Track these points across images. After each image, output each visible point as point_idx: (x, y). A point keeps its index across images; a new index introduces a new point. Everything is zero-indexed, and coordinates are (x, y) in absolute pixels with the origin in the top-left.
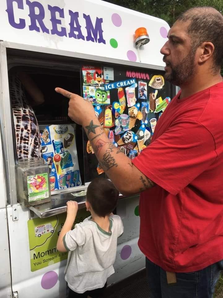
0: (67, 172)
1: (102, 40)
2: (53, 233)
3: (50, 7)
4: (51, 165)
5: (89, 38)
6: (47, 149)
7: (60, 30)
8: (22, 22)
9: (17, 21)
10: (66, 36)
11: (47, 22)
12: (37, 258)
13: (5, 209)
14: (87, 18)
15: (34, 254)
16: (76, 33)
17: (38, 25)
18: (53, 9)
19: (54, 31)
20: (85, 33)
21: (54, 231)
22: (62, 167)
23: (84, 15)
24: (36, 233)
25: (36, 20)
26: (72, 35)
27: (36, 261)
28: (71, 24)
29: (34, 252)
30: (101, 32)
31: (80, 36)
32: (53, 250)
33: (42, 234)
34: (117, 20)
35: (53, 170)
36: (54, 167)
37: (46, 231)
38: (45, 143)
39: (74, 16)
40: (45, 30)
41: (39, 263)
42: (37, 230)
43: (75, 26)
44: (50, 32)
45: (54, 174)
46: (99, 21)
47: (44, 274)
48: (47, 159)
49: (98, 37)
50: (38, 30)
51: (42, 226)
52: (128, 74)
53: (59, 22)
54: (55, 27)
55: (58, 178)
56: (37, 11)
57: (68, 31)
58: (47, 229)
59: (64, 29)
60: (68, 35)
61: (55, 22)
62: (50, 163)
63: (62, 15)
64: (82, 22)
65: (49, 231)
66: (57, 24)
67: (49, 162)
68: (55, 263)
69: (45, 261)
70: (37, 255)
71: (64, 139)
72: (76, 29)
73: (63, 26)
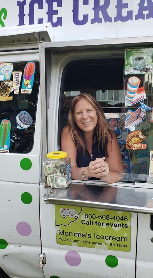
0: (142, 162)
2: (77, 219)
4: (125, 152)
6: (122, 137)
7: (124, 13)
8: (86, 17)
9: (81, 18)
10: (132, 20)
11: (112, 11)
12: (61, 235)
13: (39, 185)
15: (59, 231)
16: (146, 12)
17: (101, 16)
19: (119, 18)
21: (77, 218)
22: (136, 156)
24: (61, 213)
25: (100, 12)
27: (61, 236)
28: (141, 4)
29: (59, 228)
32: (76, 234)
33: (66, 216)
35: (126, 157)
36: (127, 155)
37: (70, 215)
38: (120, 131)
40: (108, 19)
41: (63, 240)
42: (63, 211)
43: (146, 4)
44: (113, 20)
45: (126, 161)
47: (68, 251)
48: (121, 146)
50: (100, 21)
51: (67, 209)
53: (126, 6)
54: (119, 12)
55: (131, 166)
57: (135, 13)
58: (71, 214)
59: (130, 13)
60: (134, 18)
62: (124, 149)
65: (73, 216)
66: (123, 9)
67: (122, 149)
68: (78, 246)
69: (68, 240)
70: (61, 232)
71: (142, 128)
72: (146, 9)
73: (129, 9)
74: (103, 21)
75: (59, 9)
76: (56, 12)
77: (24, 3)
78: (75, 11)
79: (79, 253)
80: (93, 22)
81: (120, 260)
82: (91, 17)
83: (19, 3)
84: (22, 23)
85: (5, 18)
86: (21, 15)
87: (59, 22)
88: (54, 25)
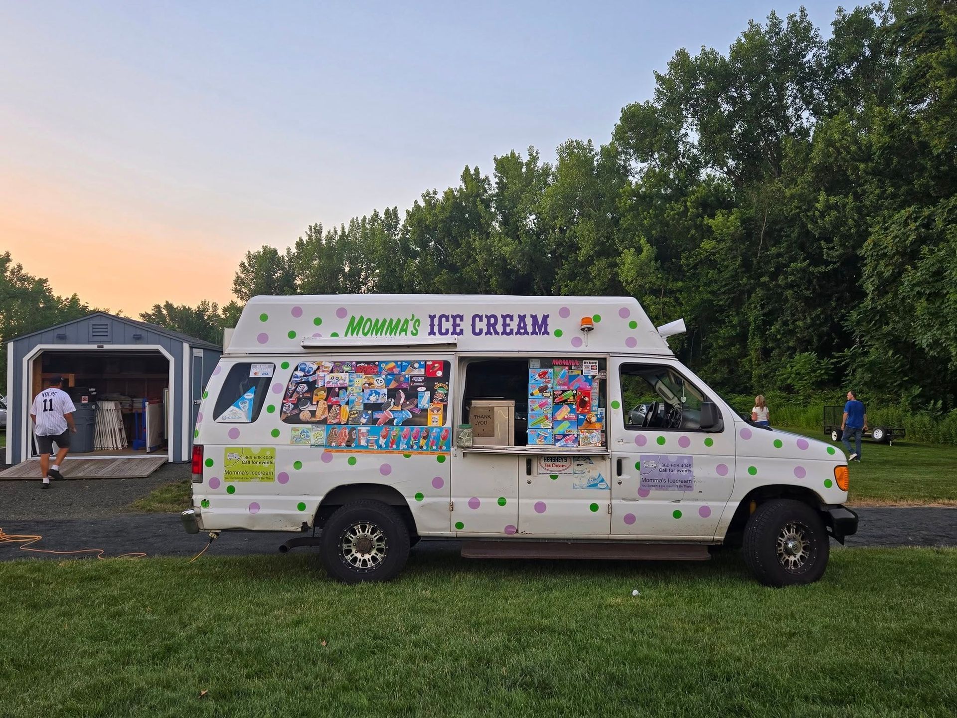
1: (546, 333)
3: (502, 316)
5: (534, 333)
7: (508, 330)
8: (481, 330)
9: (477, 331)
10: (513, 336)
11: (499, 328)
14: (534, 318)
16: (522, 331)
17: (492, 330)
18: (504, 317)
19: (504, 333)
20: (530, 329)
23: (532, 316)
25: (491, 327)
26: (518, 333)
28: (519, 325)
30: (546, 325)
31: (526, 333)
34: (564, 312)
39: (522, 318)
40: (497, 333)
43: (522, 325)
44: (500, 334)
46: (545, 318)
49: (543, 330)
50: (491, 334)
52: (554, 362)
53: (509, 325)
54: (505, 329)
56: (492, 321)
57: (515, 331)
59: (512, 330)
60: (514, 334)
61: (505, 325)
63: (512, 320)
64: (529, 321)
66: (507, 327)
72: (522, 328)
73: (511, 327)
74: (493, 334)
75: (461, 323)
76: (459, 325)
77: (435, 316)
78: (473, 325)
79: (479, 499)
80: (486, 334)
81: (507, 500)
82: (485, 330)
83: (430, 316)
84: (432, 333)
85: (418, 326)
86: (432, 325)
87: (461, 332)
88: (458, 334)
